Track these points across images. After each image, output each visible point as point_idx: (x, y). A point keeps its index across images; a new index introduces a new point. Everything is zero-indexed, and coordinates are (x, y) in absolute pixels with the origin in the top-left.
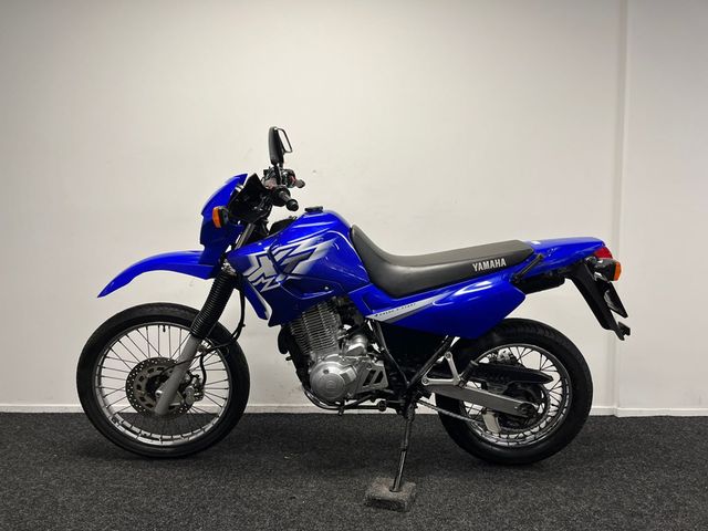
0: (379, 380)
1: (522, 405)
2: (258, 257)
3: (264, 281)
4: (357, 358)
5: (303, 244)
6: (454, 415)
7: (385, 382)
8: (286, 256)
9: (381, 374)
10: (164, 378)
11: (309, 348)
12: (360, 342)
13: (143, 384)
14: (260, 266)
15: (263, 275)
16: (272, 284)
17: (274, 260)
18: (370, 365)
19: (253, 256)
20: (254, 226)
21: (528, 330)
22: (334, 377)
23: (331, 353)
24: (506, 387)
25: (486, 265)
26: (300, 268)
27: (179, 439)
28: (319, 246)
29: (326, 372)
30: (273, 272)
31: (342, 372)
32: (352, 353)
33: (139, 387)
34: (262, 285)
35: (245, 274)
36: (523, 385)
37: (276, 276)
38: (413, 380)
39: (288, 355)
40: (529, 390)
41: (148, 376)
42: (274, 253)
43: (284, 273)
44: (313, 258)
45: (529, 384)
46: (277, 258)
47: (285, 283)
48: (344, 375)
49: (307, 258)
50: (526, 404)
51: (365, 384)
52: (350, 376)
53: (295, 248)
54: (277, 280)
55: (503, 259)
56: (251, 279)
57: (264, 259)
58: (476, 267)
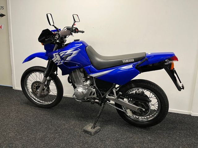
0: (94, 94)
1: (139, 109)
2: (55, 55)
3: (58, 62)
4: (86, 87)
7: (95, 96)
8: (64, 55)
9: (94, 93)
10: (39, 87)
11: (75, 83)
12: (88, 82)
13: (35, 88)
14: (56, 57)
15: (57, 60)
16: (60, 63)
18: (91, 90)
19: (54, 54)
21: (144, 84)
22: (80, 93)
23: (80, 85)
24: (134, 102)
25: (127, 61)
27: (46, 103)
28: (74, 52)
29: (77, 90)
30: (60, 59)
31: (82, 91)
32: (85, 86)
33: (34, 88)
35: (52, 60)
36: (141, 102)
37: (61, 61)
38: (104, 96)
40: (143, 104)
41: (36, 86)
42: (60, 53)
44: (72, 56)
45: (143, 102)
46: (61, 55)
47: (64, 63)
48: (82, 92)
49: (71, 55)
50: (140, 109)
51: (90, 95)
52: (84, 92)
53: (66, 52)
54: (61, 62)
55: (133, 59)
56: (54, 61)
57: (57, 55)
58: (123, 61)
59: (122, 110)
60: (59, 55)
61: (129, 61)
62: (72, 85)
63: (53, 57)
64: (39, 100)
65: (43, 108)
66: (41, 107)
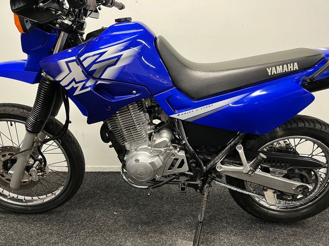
0: (181, 166)
1: (299, 187)
2: (67, 63)
3: (75, 86)
4: (163, 150)
5: (110, 51)
6: (241, 191)
7: (185, 168)
8: (94, 62)
9: (182, 162)
10: (14, 161)
11: (124, 140)
12: (165, 136)
14: (70, 71)
15: (74, 80)
16: (84, 87)
17: (82, 66)
18: (174, 155)
19: (62, 62)
20: (67, 35)
22: (145, 166)
23: (142, 144)
24: (285, 172)
25: (280, 70)
26: (109, 74)
28: (126, 53)
29: (137, 161)
30: (83, 77)
31: (150, 161)
32: (158, 145)
34: (74, 89)
35: (57, 79)
36: (299, 169)
37: (86, 81)
38: (209, 166)
39: (110, 143)
40: (304, 173)
42: (82, 59)
43: (94, 78)
44: (120, 64)
45: (305, 169)
46: (86, 64)
48: (152, 164)
49: (115, 64)
50: (303, 186)
51: (169, 169)
52: (157, 164)
53: (102, 54)
54: (87, 85)
55: (296, 64)
56: (63, 83)
57: (73, 65)
58: (269, 72)
59: (244, 192)
60: (80, 63)
61: (285, 69)
62: (110, 147)
63: (60, 71)
64: (15, 196)
65: (31, 214)
66: (24, 213)
